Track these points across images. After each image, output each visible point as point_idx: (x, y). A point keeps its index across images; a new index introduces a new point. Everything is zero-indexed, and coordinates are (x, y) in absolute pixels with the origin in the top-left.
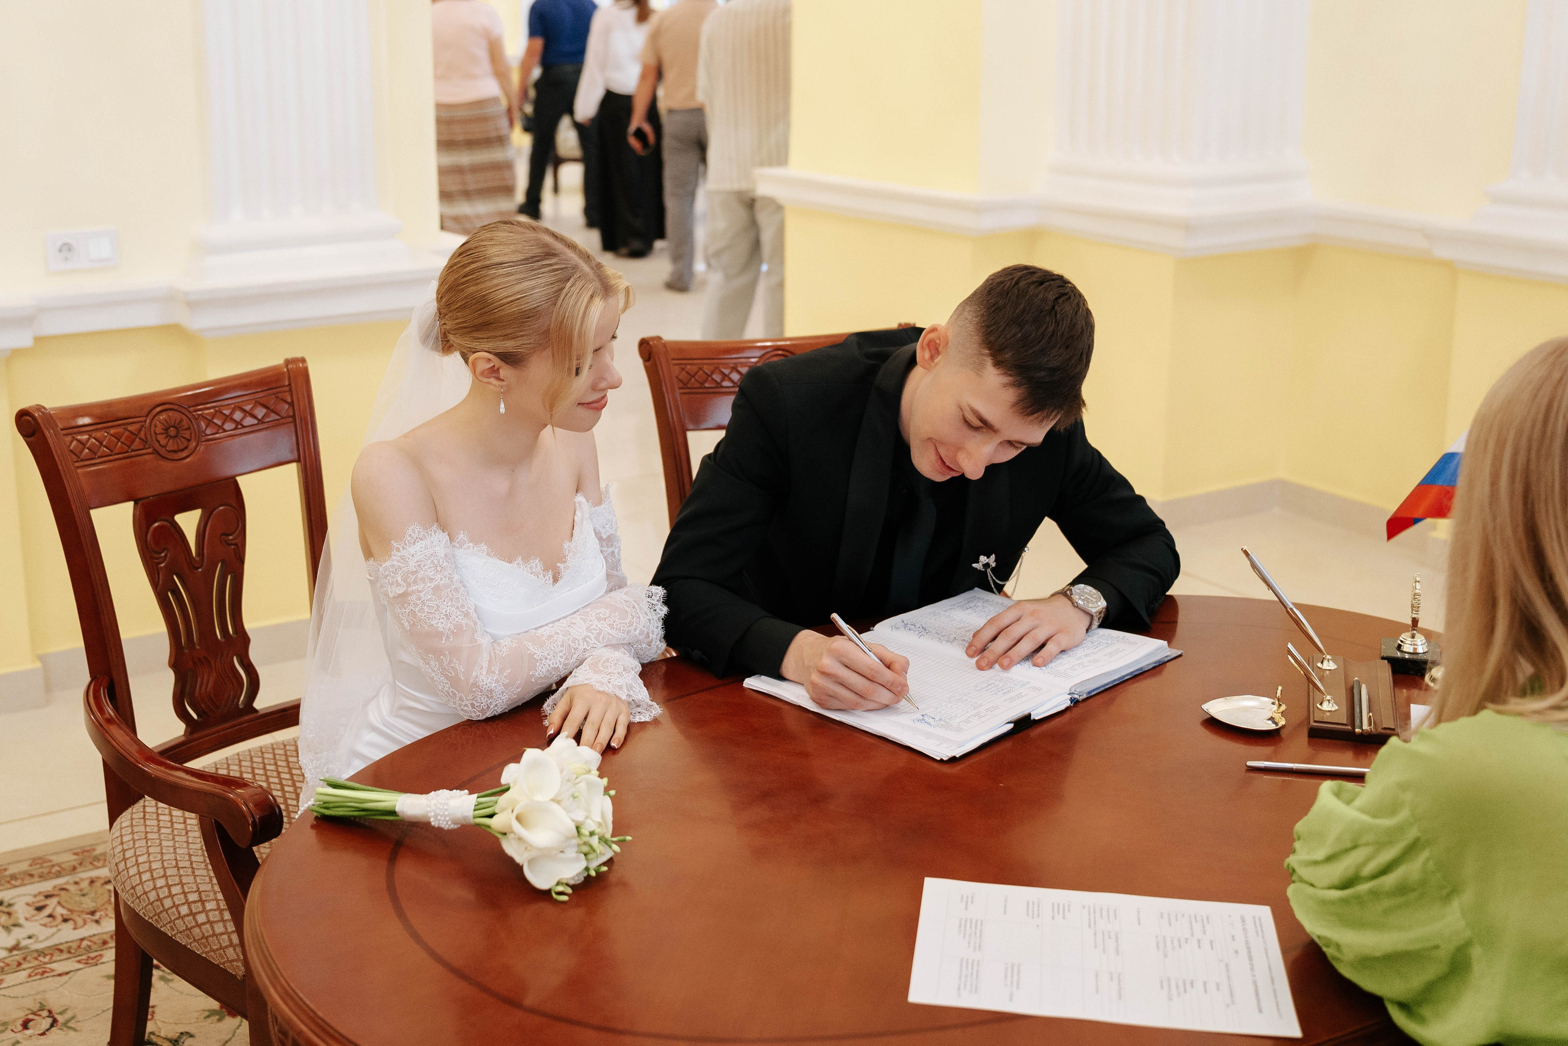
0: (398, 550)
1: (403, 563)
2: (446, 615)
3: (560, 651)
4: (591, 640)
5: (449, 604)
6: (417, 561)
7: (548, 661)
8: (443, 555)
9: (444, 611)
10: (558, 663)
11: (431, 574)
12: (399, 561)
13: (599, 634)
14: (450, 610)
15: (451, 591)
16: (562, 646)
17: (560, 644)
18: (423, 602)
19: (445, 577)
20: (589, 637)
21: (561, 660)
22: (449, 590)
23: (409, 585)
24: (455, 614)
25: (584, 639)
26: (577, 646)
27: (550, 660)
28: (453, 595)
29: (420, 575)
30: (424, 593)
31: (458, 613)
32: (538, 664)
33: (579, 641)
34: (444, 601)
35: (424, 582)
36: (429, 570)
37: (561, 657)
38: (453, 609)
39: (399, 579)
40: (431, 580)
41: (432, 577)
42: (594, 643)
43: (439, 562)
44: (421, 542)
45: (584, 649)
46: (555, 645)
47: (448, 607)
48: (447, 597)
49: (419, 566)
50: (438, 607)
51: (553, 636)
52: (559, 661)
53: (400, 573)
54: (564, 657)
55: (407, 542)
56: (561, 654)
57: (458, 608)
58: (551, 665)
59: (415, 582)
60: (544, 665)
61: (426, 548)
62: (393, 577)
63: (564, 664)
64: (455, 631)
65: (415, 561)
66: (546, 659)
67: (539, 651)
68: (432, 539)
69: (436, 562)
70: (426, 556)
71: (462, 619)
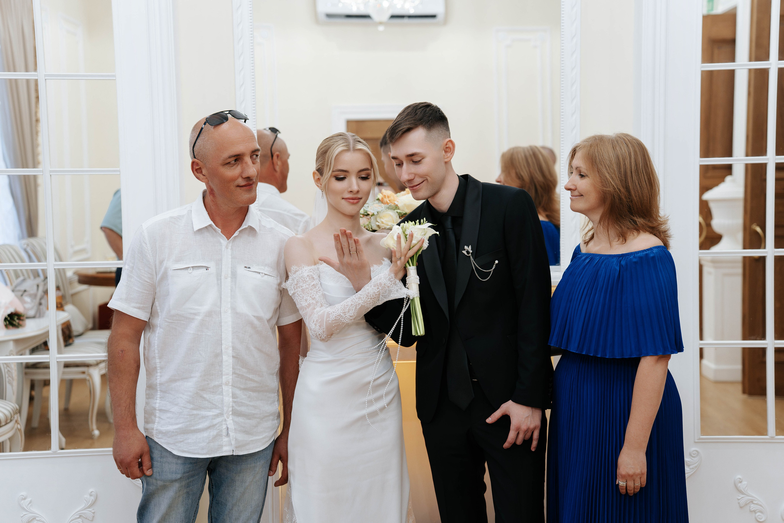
0: (290, 277)
6: (297, 280)
8: (306, 276)
9: (305, 299)
11: (301, 284)
12: (292, 281)
18: (299, 296)
19: (307, 285)
22: (308, 289)
23: (295, 290)
29: (297, 286)
30: (299, 292)
31: (310, 299)
34: (306, 295)
35: (299, 288)
39: (293, 288)
40: (302, 287)
44: (297, 272)
48: (307, 293)
49: (298, 282)
50: (303, 297)
55: (293, 273)
57: (310, 297)
61: (299, 275)
62: (290, 287)
64: (308, 306)
68: (302, 270)
69: (303, 280)
70: (299, 277)
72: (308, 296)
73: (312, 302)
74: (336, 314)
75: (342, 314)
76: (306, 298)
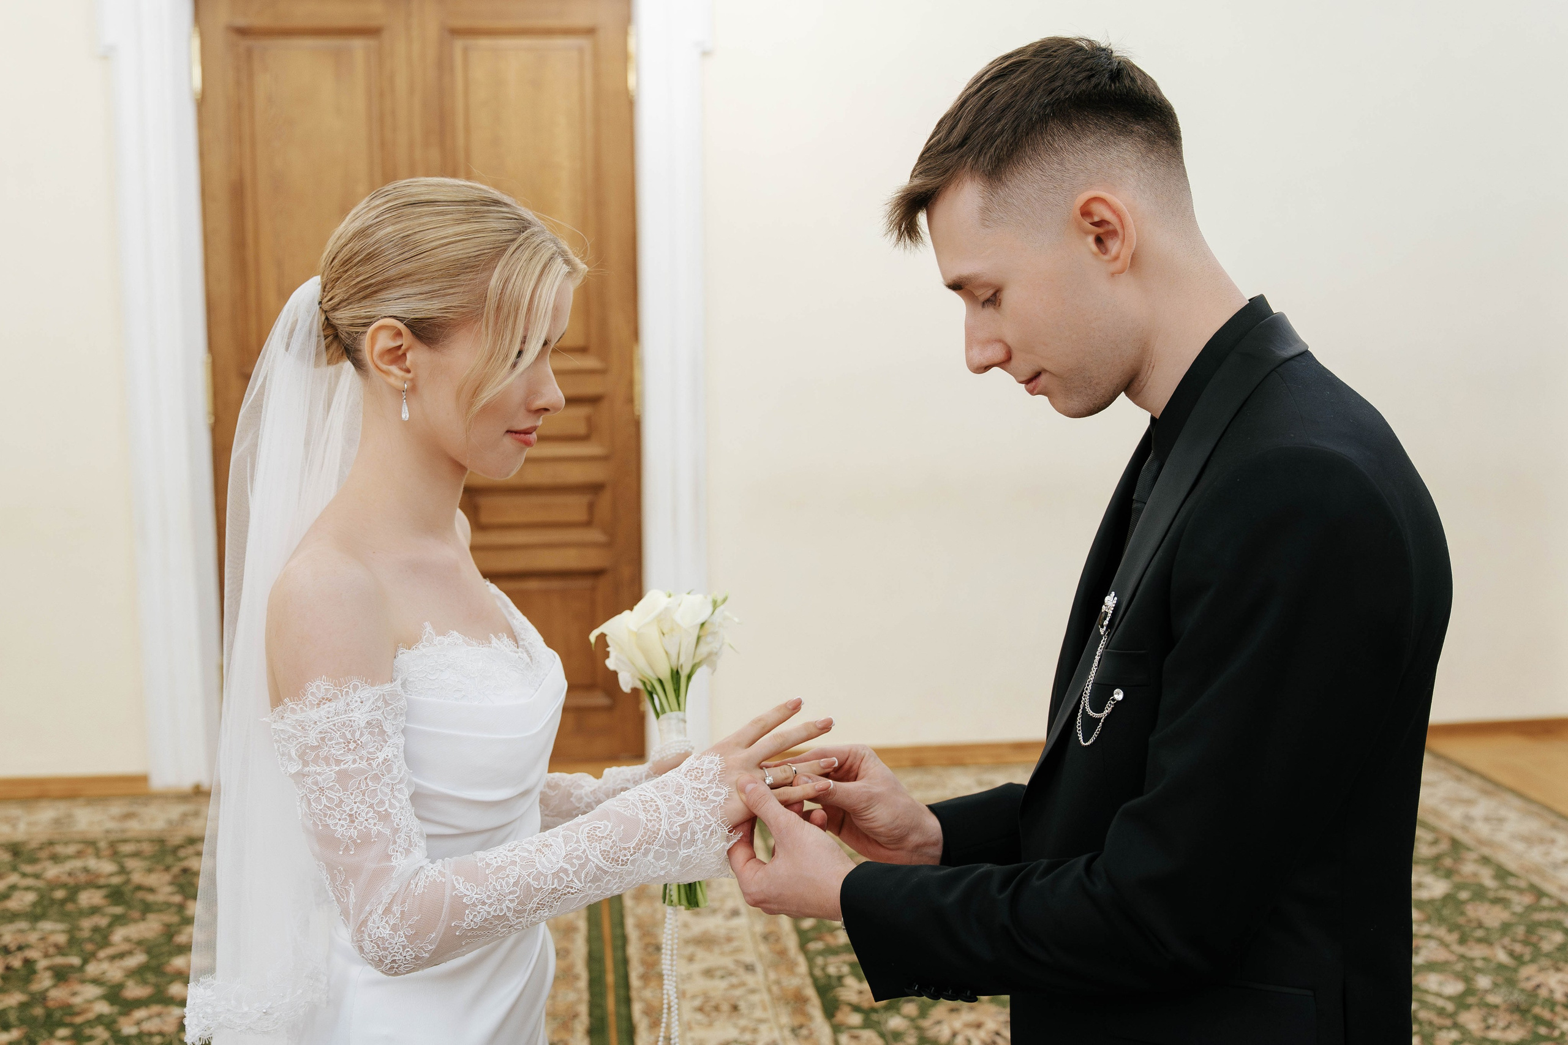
0: (293, 711)
1: (299, 731)
2: (350, 815)
3: (510, 893)
4: (568, 875)
5: (359, 799)
6: (321, 732)
7: (486, 907)
8: (363, 724)
9: (347, 809)
10: (505, 909)
11: (336, 752)
12: (294, 727)
13: (582, 866)
14: (358, 808)
15: (366, 779)
16: (515, 884)
17: (512, 881)
18: (321, 790)
19: (361, 758)
20: (566, 871)
21: (511, 905)
22: (363, 777)
23: (306, 764)
24: (363, 814)
25: (556, 875)
26: (542, 883)
27: (491, 905)
28: (367, 785)
29: (323, 753)
30: (323, 777)
31: (369, 815)
32: (467, 912)
33: (546, 877)
34: (352, 794)
35: (328, 764)
36: (337, 747)
37: (512, 901)
38: (362, 807)
39: (293, 753)
40: (338, 762)
41: (341, 758)
42: (572, 881)
43: (353, 735)
44: (328, 704)
45: (553, 889)
46: (504, 883)
47: (355, 803)
48: (358, 788)
49: (323, 739)
50: (341, 801)
51: (504, 868)
52: (507, 907)
53: (295, 743)
54: (516, 901)
55: (307, 703)
56: (511, 897)
57: (371, 806)
58: (492, 913)
59: (315, 761)
60: (479, 913)
61: (337, 714)
63: (515, 911)
64: (359, 841)
65: (317, 731)
66: (484, 903)
67: (473, 891)
68: (349, 699)
69: (349, 736)
70: (334, 725)
71: (375, 824)
72: (362, 802)
73: (379, 832)
74: (489, 913)
75: (510, 914)
76: (351, 810)
